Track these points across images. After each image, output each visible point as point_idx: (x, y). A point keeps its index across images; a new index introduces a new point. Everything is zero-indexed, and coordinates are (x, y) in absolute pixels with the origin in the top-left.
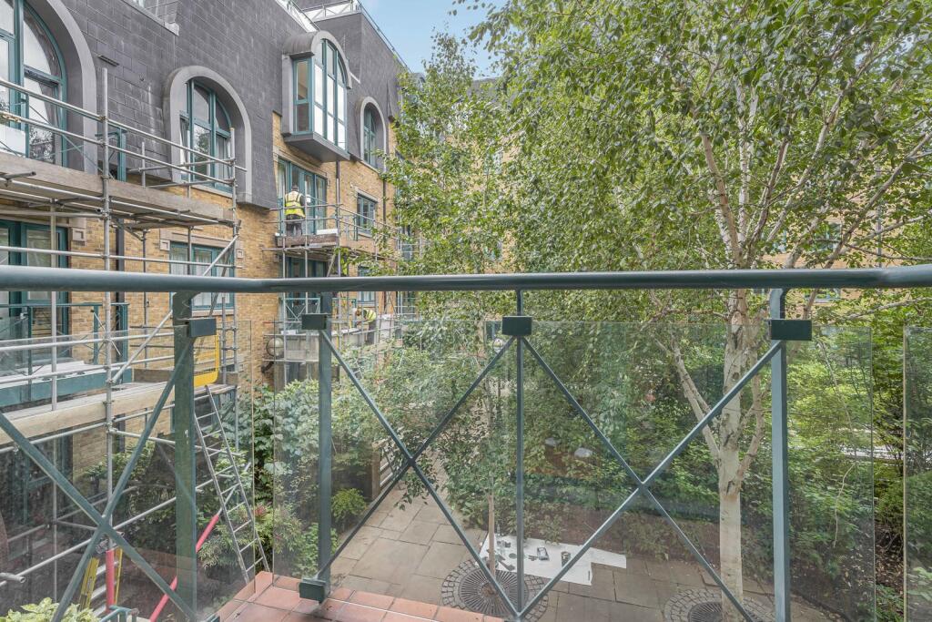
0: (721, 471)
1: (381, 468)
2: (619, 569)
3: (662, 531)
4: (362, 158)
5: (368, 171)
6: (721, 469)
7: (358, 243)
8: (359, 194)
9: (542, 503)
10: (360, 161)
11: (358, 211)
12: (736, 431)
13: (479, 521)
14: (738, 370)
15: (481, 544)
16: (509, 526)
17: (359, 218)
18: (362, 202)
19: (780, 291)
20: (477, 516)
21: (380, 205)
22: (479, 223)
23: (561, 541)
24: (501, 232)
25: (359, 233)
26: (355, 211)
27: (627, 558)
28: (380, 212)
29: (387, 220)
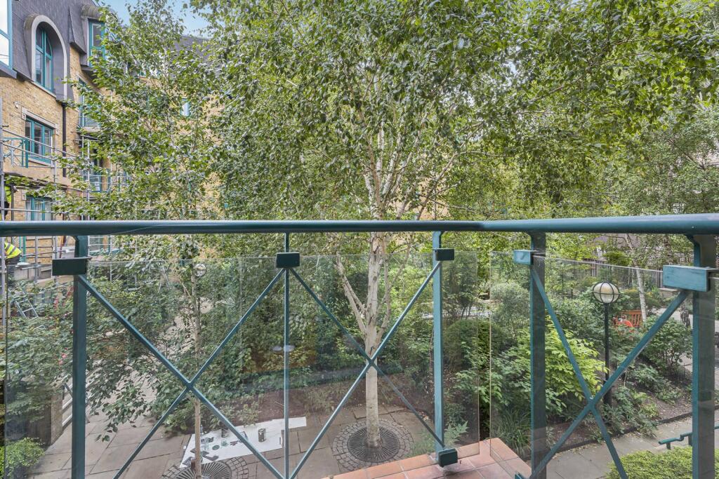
0: (366, 342)
1: (64, 407)
2: (302, 429)
3: (329, 391)
4: (34, 78)
5: (41, 93)
6: (367, 340)
7: (28, 170)
8: (28, 117)
9: (240, 396)
10: (30, 81)
11: (27, 133)
12: (375, 314)
13: (182, 428)
14: (376, 275)
15: (185, 447)
16: (212, 423)
17: (28, 143)
18: (33, 126)
19: (440, 233)
20: (179, 424)
21: (59, 131)
22: (194, 165)
23: (256, 422)
24: (208, 173)
25: (29, 159)
26: (23, 134)
27: (307, 418)
28: (59, 139)
29: (67, 148)
